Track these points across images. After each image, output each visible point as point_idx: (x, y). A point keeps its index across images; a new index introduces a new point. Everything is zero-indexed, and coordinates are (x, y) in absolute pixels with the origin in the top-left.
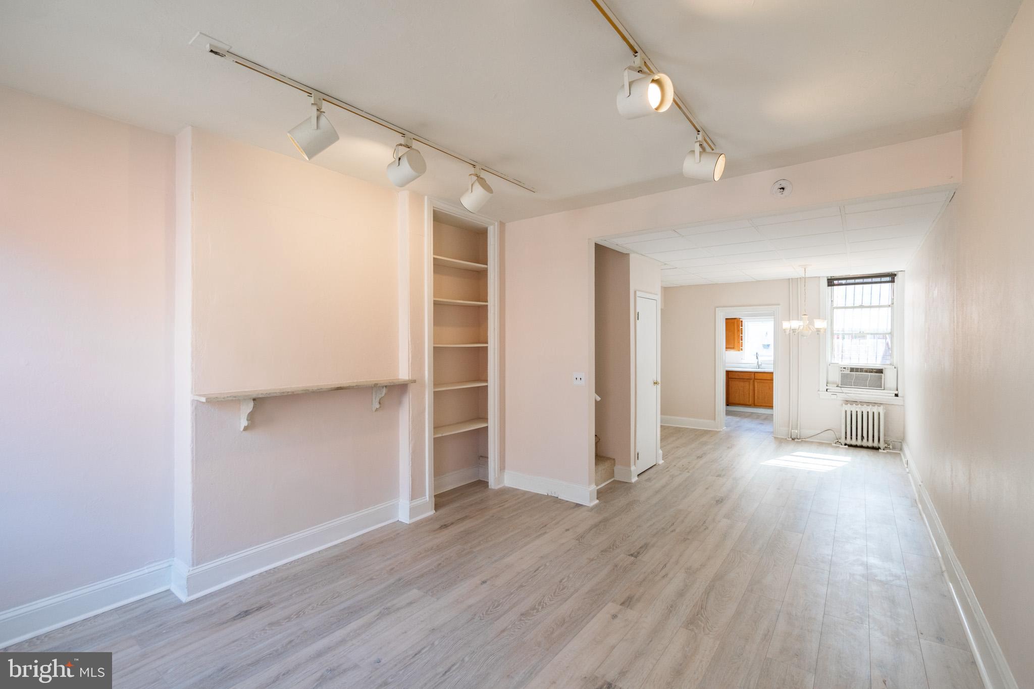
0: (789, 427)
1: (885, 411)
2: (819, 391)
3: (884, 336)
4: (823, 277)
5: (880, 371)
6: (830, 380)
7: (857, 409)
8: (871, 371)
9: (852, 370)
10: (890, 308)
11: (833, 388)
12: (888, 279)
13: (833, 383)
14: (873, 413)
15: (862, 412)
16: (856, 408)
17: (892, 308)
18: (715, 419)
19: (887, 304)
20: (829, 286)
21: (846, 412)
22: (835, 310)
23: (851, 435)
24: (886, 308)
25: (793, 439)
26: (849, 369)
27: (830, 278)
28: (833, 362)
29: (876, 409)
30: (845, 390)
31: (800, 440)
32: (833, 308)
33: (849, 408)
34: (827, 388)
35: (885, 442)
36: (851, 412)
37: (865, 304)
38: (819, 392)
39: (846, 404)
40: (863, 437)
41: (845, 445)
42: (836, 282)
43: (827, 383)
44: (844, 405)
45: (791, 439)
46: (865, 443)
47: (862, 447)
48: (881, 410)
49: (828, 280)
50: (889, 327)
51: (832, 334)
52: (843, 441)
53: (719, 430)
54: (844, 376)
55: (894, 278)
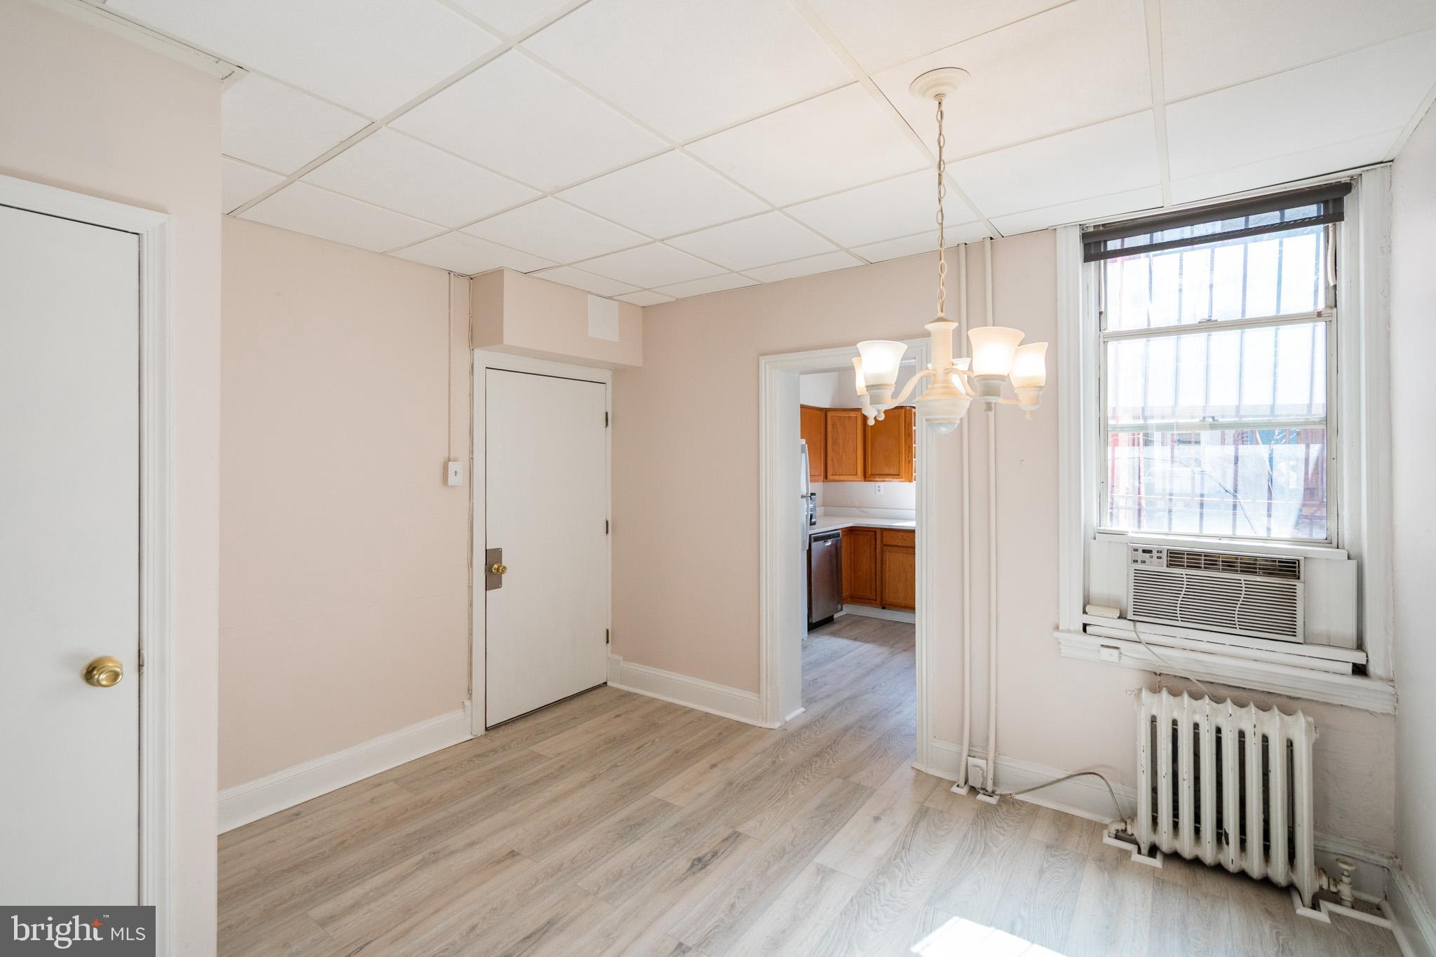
0: (961, 744)
1: (1315, 736)
2: (1057, 628)
3: (1302, 434)
4: (1066, 226)
5: (1288, 568)
6: (1097, 589)
7: (1198, 718)
8: (1250, 566)
9: (1175, 558)
10: (1321, 326)
11: (1105, 622)
12: (1311, 210)
13: (1109, 603)
14: (1265, 739)
15: (1219, 730)
16: (1194, 712)
17: (1329, 323)
18: (758, 691)
19: (1308, 307)
20: (1088, 258)
21: (1153, 720)
22: (1111, 346)
23: (1176, 814)
24: (1305, 329)
25: (973, 790)
26: (1164, 555)
27: (1091, 230)
28: (1108, 526)
29: (1275, 726)
30: (1148, 632)
31: (993, 801)
32: (1105, 338)
33: (1166, 707)
34: (1086, 619)
35: (1322, 866)
36: (1175, 722)
37: (1218, 316)
38: (1057, 634)
39: (1155, 690)
40: (1221, 836)
41: (1153, 850)
42: (1113, 245)
43: (1086, 602)
44: (1145, 693)
45: (963, 791)
46: (1230, 856)
47: (1219, 869)
48: (1299, 729)
49: (1085, 236)
50: (1320, 398)
51: (1103, 428)
52: (1141, 828)
53: (768, 725)
54: (1143, 581)
55: (1339, 202)
